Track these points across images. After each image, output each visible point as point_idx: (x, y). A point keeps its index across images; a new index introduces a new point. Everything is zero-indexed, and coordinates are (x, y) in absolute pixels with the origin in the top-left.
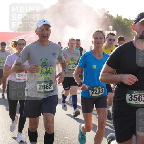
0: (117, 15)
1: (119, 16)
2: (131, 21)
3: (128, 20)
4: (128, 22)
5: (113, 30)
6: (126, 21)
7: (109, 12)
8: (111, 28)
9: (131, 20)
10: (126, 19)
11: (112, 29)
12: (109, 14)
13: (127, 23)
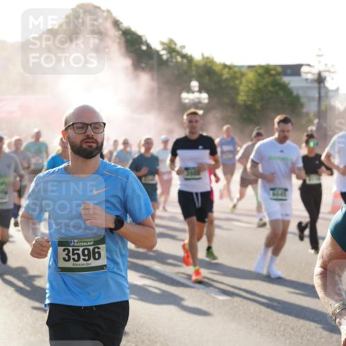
0: (203, 55)
1: (208, 58)
2: (236, 69)
3: (230, 67)
4: (231, 71)
5: (200, 91)
6: (226, 70)
7: (183, 47)
8: (194, 87)
9: (235, 66)
10: (225, 66)
11: (197, 89)
12: (185, 51)
13: (228, 73)
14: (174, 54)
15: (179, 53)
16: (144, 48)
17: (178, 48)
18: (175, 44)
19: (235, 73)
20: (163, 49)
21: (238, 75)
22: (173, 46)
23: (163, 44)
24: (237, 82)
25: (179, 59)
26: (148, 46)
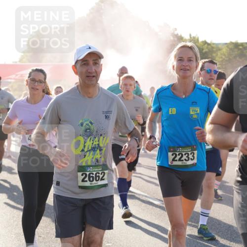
0: (190, 35)
1: (193, 37)
3: (209, 44)
4: (209, 46)
6: (206, 45)
9: (214, 44)
10: (205, 43)
13: (207, 48)
19: (213, 48)
20: (161, 31)
21: (214, 50)
24: (214, 55)
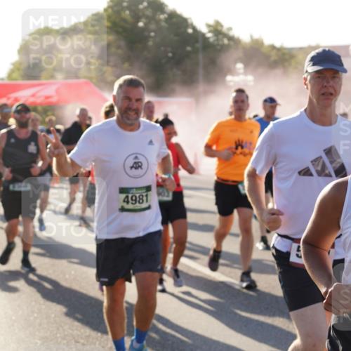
0: (251, 37)
1: (256, 40)
2: (285, 51)
3: (279, 50)
4: (280, 53)
5: (245, 73)
6: (275, 51)
7: (230, 29)
8: (239, 69)
9: (285, 49)
10: (273, 47)
11: (242, 71)
12: (231, 33)
13: (277, 54)
14: (220, 37)
15: (226, 35)
16: (190, 31)
17: (224, 30)
18: (222, 26)
19: (284, 54)
20: (210, 32)
21: (287, 57)
22: (219, 28)
23: (209, 26)
25: (226, 41)
26: (194, 29)
